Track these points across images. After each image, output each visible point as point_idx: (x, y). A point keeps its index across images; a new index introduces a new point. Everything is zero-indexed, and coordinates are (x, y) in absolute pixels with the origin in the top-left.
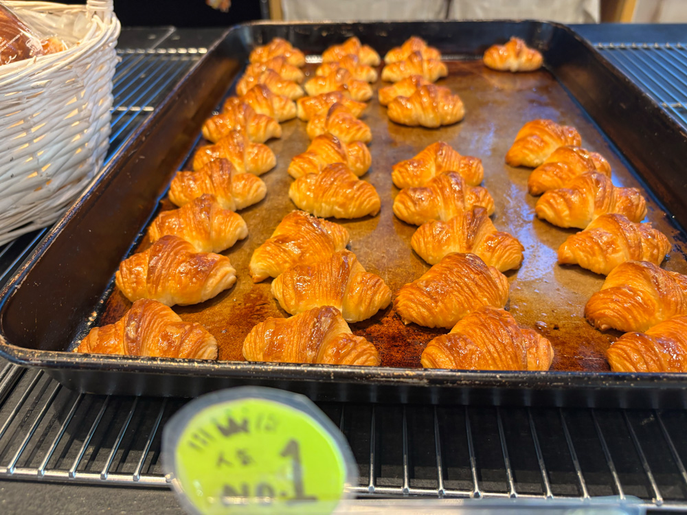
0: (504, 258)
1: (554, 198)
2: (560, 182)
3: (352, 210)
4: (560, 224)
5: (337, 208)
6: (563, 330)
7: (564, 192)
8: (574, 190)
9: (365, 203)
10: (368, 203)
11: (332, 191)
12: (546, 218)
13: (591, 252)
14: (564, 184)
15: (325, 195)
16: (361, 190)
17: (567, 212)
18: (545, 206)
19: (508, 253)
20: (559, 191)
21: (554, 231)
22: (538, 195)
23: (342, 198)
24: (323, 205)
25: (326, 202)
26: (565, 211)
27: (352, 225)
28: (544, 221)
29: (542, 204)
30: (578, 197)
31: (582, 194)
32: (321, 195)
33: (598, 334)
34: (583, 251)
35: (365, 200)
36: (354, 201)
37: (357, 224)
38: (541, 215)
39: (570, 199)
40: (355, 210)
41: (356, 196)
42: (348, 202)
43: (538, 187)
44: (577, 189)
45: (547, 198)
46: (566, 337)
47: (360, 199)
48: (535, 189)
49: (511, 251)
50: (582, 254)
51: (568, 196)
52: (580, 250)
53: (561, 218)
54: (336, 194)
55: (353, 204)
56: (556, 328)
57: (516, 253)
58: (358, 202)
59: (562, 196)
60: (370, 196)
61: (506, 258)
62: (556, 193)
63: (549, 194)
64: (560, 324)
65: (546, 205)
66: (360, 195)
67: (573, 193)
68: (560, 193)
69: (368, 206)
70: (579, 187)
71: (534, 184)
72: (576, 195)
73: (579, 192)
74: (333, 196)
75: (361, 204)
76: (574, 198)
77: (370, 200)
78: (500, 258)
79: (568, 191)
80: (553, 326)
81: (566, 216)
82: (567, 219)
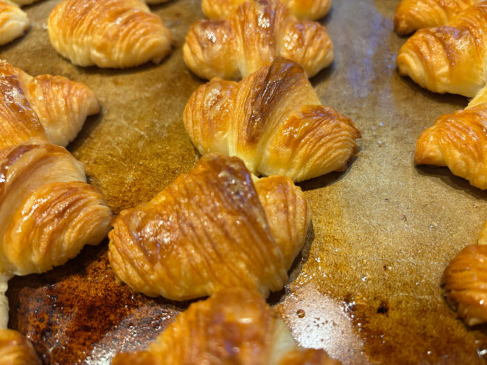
0: (315, 158)
1: (427, 43)
2: (443, 14)
3: (119, 55)
4: (430, 87)
5: (95, 53)
6: (394, 315)
7: (446, 33)
8: (463, 30)
9: (138, 45)
10: (142, 45)
11: (85, 25)
12: (411, 75)
13: (476, 154)
14: (449, 19)
15: (75, 32)
16: (131, 25)
17: (445, 69)
18: (412, 56)
19: (322, 150)
20: (438, 31)
21: (420, 99)
22: (406, 35)
23: (100, 37)
24: (75, 47)
25: (77, 43)
26: (442, 66)
27: (121, 78)
28: (407, 79)
29: (407, 52)
30: (467, 43)
31: (476, 38)
32: (69, 32)
33: (460, 332)
34: (461, 150)
35: (137, 40)
36: (119, 42)
37: (128, 77)
38: (403, 69)
39: (453, 46)
40: (122, 56)
41: (121, 34)
42: (110, 44)
43: (408, 22)
44: (468, 29)
45: (416, 42)
46: (397, 335)
47: (127, 39)
48: (403, 25)
49: (329, 144)
50: (458, 154)
51: (451, 40)
52: (456, 146)
53: (433, 78)
54: (91, 29)
55: (118, 46)
56: (383, 310)
57: (340, 147)
58: (125, 43)
59: (441, 41)
60: (145, 34)
61: (319, 158)
62: (433, 34)
63: (421, 35)
64: (392, 301)
65: (414, 54)
66: (128, 31)
67: (460, 36)
68: (439, 35)
69: (143, 50)
70: (472, 25)
71: (403, 16)
72: (466, 39)
73: (471, 33)
74: (86, 33)
75: (130, 46)
76: (462, 45)
77: (146, 40)
78: (306, 158)
79: (452, 32)
80: (377, 304)
81: (443, 75)
82: (444, 80)
